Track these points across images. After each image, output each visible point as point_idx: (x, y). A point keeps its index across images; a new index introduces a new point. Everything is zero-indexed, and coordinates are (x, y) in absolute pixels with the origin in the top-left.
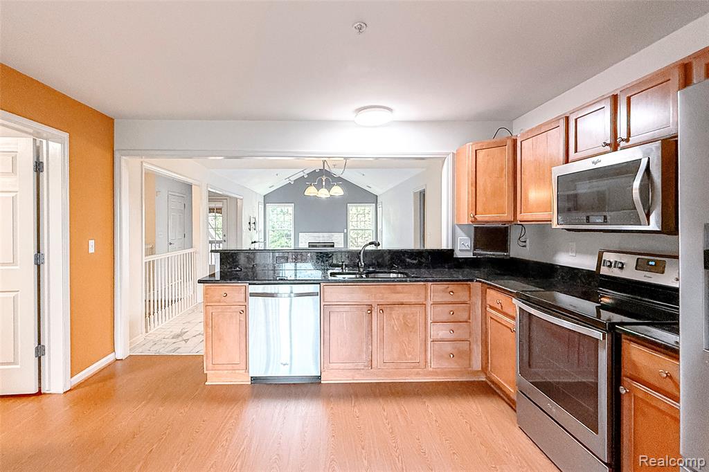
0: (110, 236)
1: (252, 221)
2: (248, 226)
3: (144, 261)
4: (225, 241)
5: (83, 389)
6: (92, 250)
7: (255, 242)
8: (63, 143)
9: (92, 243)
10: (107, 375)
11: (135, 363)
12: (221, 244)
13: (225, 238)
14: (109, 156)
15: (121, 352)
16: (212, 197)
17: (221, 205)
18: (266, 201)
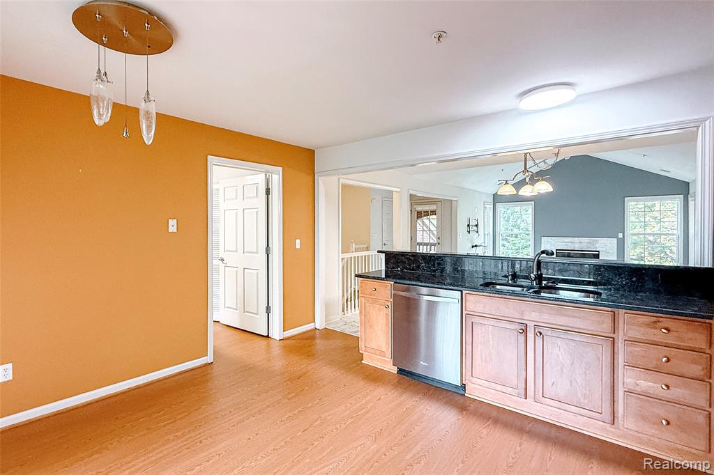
0: (311, 237)
1: (473, 223)
2: (466, 229)
3: (341, 258)
4: (439, 244)
5: (293, 341)
6: (298, 246)
7: (476, 246)
8: (279, 174)
9: (298, 241)
10: (310, 337)
11: (328, 333)
12: (433, 247)
13: (439, 241)
14: (311, 179)
15: (319, 323)
16: (414, 200)
17: (435, 208)
18: (496, 201)
